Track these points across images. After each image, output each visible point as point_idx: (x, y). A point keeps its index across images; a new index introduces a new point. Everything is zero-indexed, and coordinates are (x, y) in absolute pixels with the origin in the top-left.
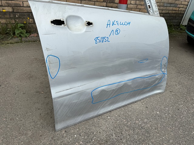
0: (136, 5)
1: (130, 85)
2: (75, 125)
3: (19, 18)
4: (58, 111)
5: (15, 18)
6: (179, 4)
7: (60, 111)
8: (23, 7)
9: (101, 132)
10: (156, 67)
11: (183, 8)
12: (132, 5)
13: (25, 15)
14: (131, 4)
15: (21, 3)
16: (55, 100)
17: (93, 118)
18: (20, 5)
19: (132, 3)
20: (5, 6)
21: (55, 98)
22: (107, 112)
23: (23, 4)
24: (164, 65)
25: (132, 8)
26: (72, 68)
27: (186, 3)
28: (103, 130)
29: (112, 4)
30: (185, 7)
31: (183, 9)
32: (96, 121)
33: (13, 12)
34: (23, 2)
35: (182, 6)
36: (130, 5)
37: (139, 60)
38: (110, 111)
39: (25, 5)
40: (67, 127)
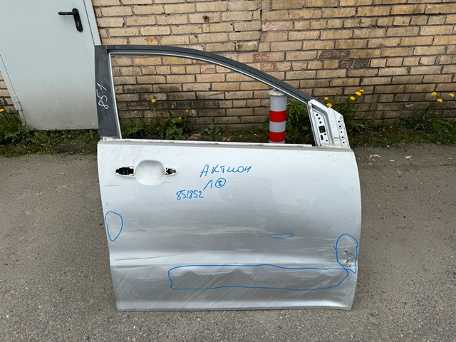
0: (440, 67)
1: (250, 275)
2: (145, 312)
3: (176, 109)
4: (118, 284)
5: (169, 109)
7: (120, 285)
8: (182, 91)
9: (170, 337)
10: (322, 252)
12: (424, 68)
13: (184, 105)
14: (420, 64)
15: (179, 86)
16: (114, 270)
17: (174, 311)
18: (177, 89)
19: (426, 64)
20: (157, 93)
21: (114, 267)
22: (202, 311)
23: (182, 87)
24: (346, 252)
25: (424, 75)
26: (139, 230)
28: (175, 336)
29: (362, 70)
32: (175, 317)
33: (168, 100)
34: (182, 84)
36: (419, 68)
37: (271, 233)
38: (209, 311)
39: (185, 89)
40: (133, 311)
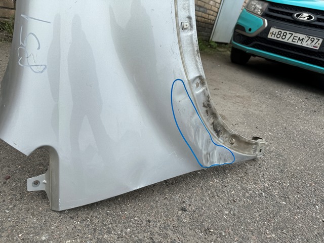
6: (209, 10)
11: (212, 15)
27: (216, 9)
30: (215, 14)
31: (213, 18)
35: (212, 13)
